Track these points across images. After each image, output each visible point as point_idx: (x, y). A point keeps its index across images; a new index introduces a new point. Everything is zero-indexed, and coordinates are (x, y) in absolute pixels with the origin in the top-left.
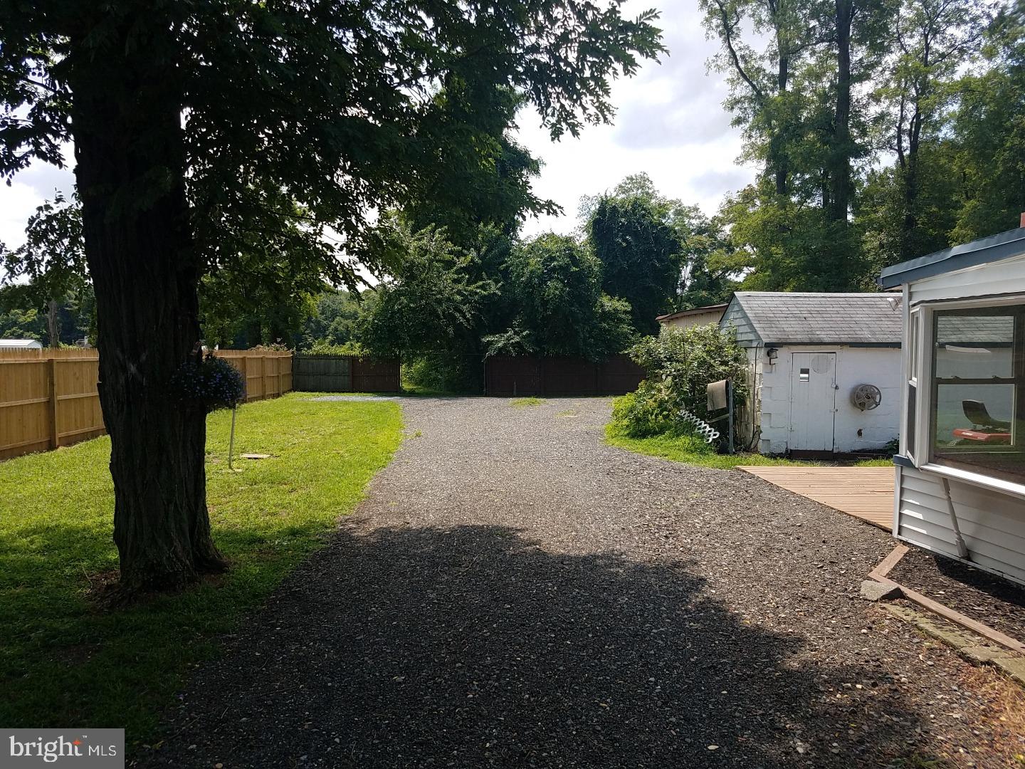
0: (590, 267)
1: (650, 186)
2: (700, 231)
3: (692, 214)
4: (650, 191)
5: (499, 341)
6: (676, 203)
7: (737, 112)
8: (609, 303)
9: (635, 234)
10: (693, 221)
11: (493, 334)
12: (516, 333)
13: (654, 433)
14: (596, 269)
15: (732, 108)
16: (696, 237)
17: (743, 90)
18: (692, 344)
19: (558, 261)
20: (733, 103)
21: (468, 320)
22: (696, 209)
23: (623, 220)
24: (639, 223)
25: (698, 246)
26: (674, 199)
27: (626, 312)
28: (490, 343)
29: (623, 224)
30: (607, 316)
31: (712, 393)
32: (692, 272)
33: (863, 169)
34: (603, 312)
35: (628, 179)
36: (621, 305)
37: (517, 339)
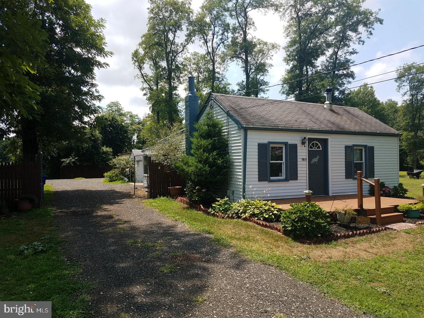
0: (98, 137)
1: (120, 106)
2: (139, 123)
3: (136, 117)
4: (120, 108)
5: (67, 161)
6: (130, 113)
7: (144, 92)
8: (105, 149)
9: (113, 127)
10: (136, 120)
11: (65, 158)
12: (73, 158)
13: (114, 181)
14: (100, 138)
15: (143, 90)
16: (137, 126)
17: (146, 85)
18: (123, 161)
19: (87, 136)
20: (143, 89)
21: (55, 154)
22: (137, 116)
23: (109, 123)
24: (114, 124)
25: (138, 129)
26: (129, 111)
27: (111, 152)
28: (64, 161)
29: (109, 124)
30: (104, 153)
31: (127, 171)
32: (137, 137)
33: (182, 111)
34: (103, 152)
35: (111, 102)
36: (109, 150)
37: (73, 160)
